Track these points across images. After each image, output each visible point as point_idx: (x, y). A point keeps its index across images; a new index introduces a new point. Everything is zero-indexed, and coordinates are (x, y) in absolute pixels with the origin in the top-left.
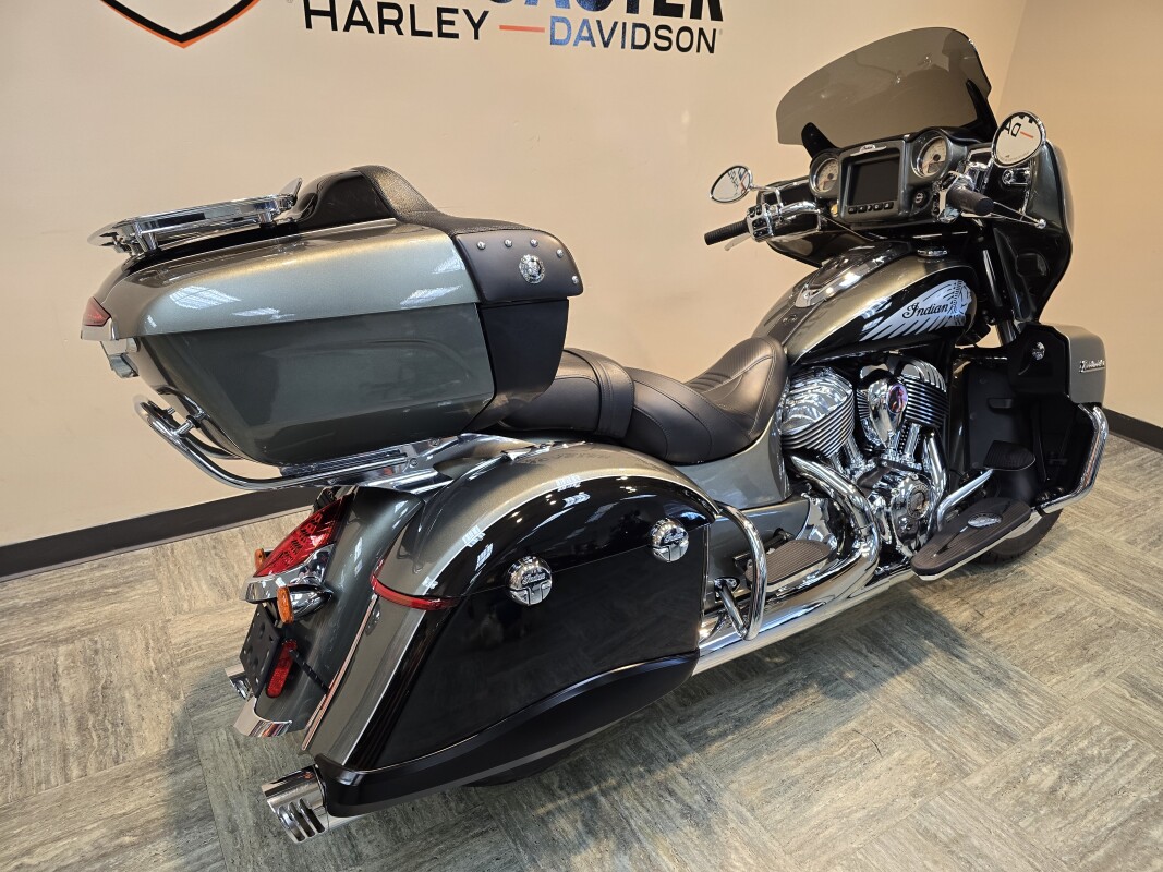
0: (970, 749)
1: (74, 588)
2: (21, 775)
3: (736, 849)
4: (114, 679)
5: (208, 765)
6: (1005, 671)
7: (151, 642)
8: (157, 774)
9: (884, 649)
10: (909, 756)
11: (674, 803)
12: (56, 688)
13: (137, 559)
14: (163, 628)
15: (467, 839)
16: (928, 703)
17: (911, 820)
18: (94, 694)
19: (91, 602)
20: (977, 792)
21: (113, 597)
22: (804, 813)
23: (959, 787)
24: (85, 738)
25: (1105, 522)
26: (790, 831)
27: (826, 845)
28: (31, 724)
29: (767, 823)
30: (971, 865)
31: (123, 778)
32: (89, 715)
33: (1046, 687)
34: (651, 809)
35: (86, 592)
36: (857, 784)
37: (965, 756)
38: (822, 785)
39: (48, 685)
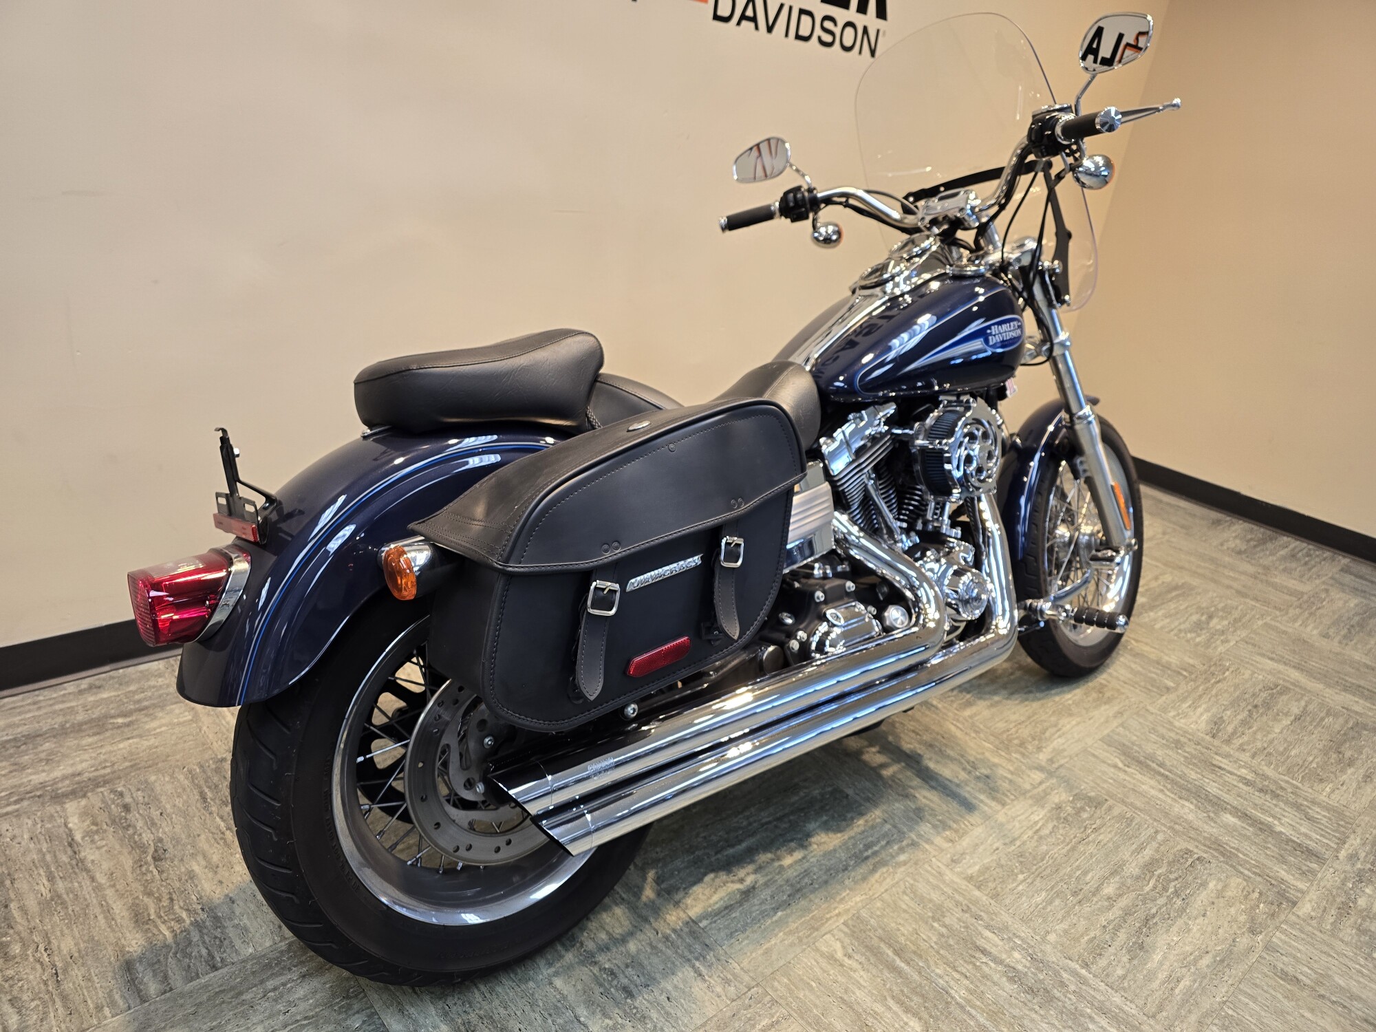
0: (1283, 873)
1: (60, 719)
2: (64, 998)
3: (1090, 1017)
4: (169, 846)
6: (1276, 782)
7: (207, 790)
8: (283, 979)
9: (1140, 762)
10: (1225, 886)
11: (993, 965)
12: (80, 864)
14: (217, 770)
16: (1215, 822)
17: (1263, 961)
18: (144, 869)
19: (96, 738)
20: (1314, 922)
21: (126, 730)
22: (1146, 964)
23: (1293, 918)
24: (150, 935)
25: (1290, 615)
26: (1141, 988)
27: (1187, 1001)
28: (56, 918)
29: (1110, 980)
30: (1350, 1010)
31: (232, 988)
32: (146, 899)
33: (1322, 798)
34: (968, 974)
35: (81, 724)
36: (1186, 924)
37: (1283, 881)
38: (1149, 928)
39: (65, 859)
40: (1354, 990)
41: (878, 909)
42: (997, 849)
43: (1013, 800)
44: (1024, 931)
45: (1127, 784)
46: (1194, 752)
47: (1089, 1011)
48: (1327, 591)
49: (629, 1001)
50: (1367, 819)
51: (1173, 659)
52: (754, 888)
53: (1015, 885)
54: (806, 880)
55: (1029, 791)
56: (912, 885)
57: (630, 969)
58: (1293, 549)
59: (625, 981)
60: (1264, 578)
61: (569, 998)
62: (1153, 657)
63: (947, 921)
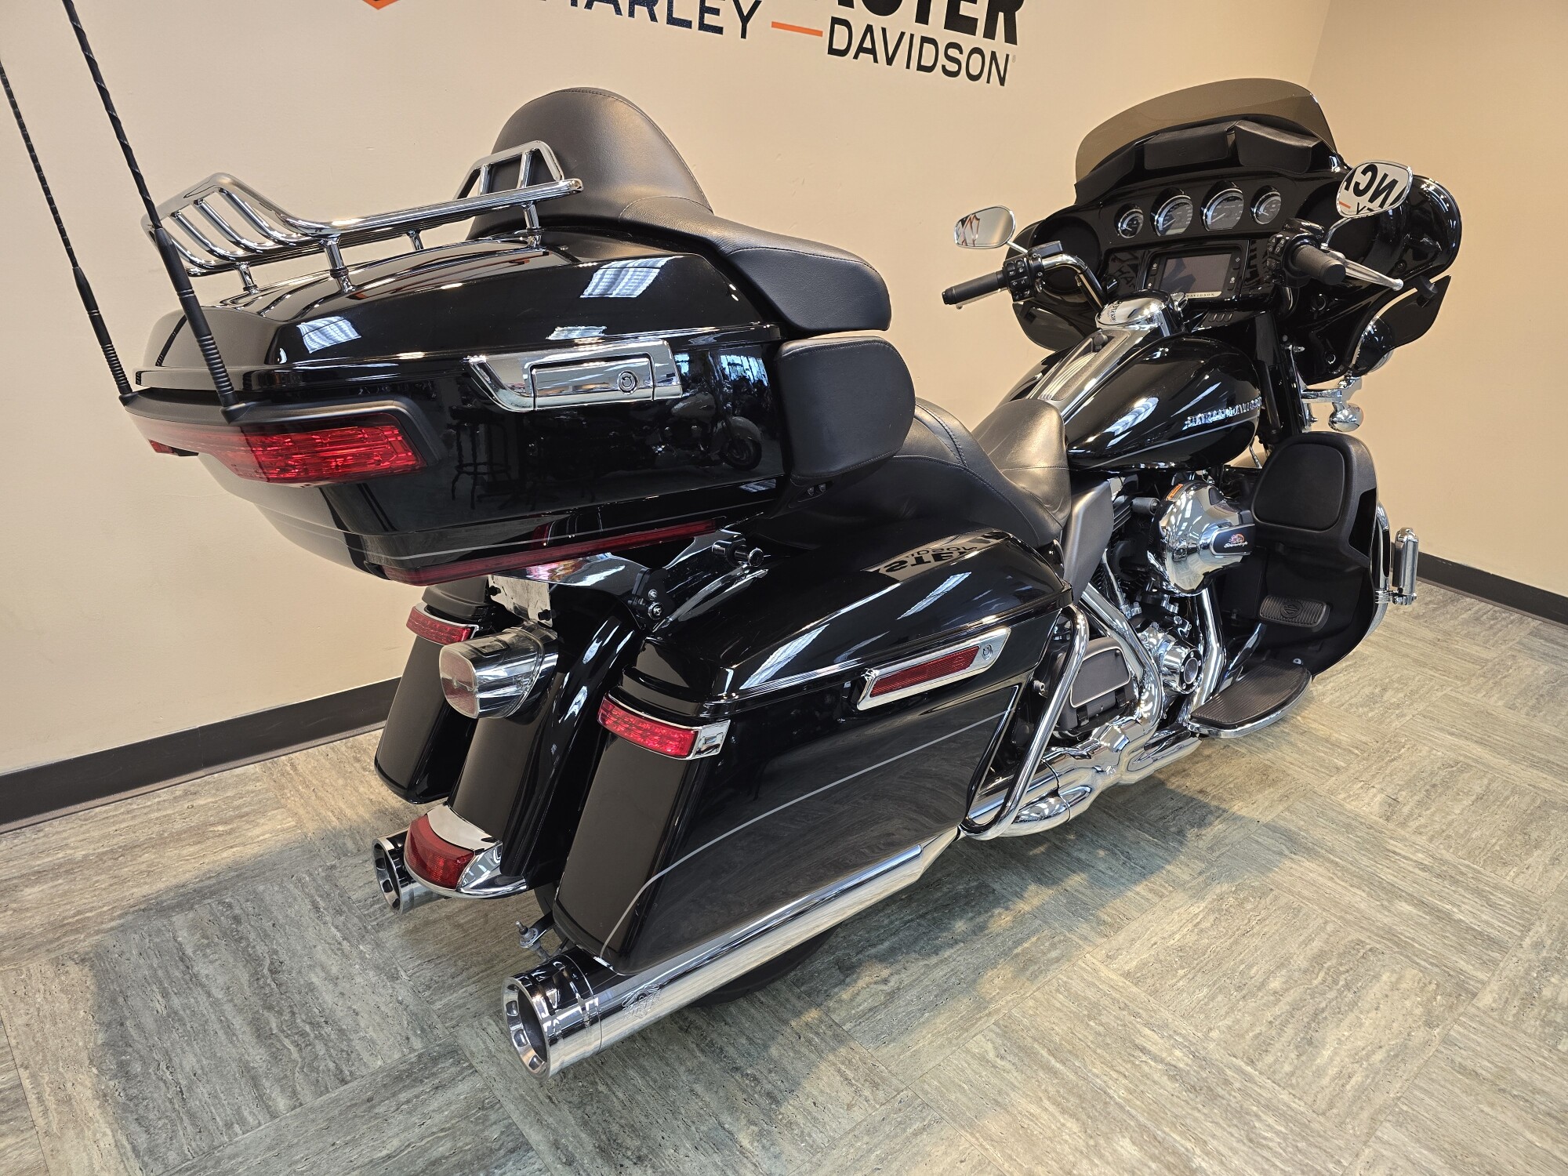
0: (1462, 962)
1: (156, 829)
3: (1256, 1115)
4: (284, 957)
5: (488, 1070)
6: (1455, 866)
7: (318, 899)
8: (415, 1091)
11: (1152, 1063)
12: (194, 979)
13: (242, 780)
14: (328, 878)
15: (908, 1138)
16: (1389, 911)
17: (1440, 1055)
18: (261, 982)
19: (197, 847)
20: (1495, 1015)
21: (228, 838)
22: (1315, 1060)
23: (1473, 1010)
24: (274, 1049)
25: (1473, 685)
26: (1310, 1085)
27: (1359, 1098)
28: (175, 1035)
29: (1277, 1077)
30: (1532, 1104)
31: (363, 1103)
32: (266, 1014)
33: (1507, 882)
34: (1127, 1073)
35: (179, 833)
36: (1358, 1018)
37: (1461, 972)
38: (1318, 1023)
39: (177, 974)
40: (1537, 1082)
41: (1030, 1008)
42: (1155, 944)
43: (1171, 892)
44: (1186, 1028)
45: (1294, 872)
46: (1366, 836)
47: (1255, 1109)
48: (1514, 657)
49: (773, 1106)
50: (1554, 903)
51: (1344, 737)
52: (898, 989)
53: (1174, 981)
54: (953, 980)
55: (1189, 882)
56: (1065, 982)
57: (773, 1075)
58: (1475, 613)
59: (769, 1087)
60: (1445, 644)
61: (712, 1105)
62: (1320, 733)
63: (1104, 1019)
